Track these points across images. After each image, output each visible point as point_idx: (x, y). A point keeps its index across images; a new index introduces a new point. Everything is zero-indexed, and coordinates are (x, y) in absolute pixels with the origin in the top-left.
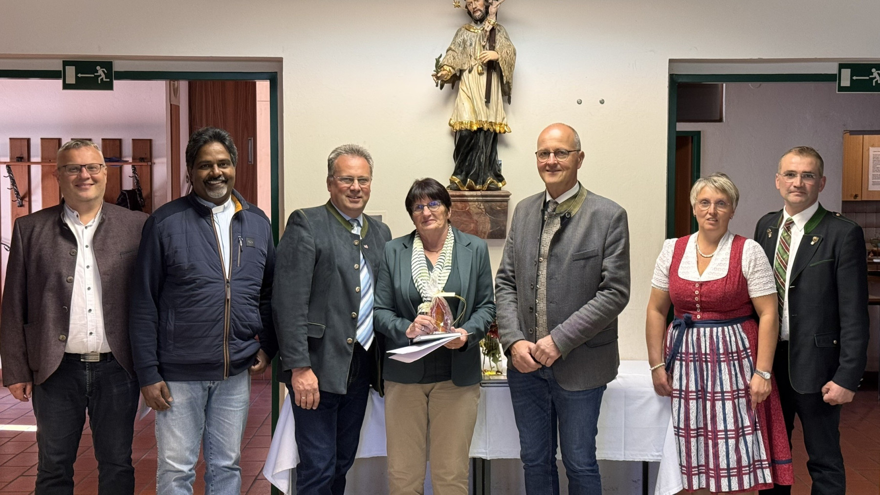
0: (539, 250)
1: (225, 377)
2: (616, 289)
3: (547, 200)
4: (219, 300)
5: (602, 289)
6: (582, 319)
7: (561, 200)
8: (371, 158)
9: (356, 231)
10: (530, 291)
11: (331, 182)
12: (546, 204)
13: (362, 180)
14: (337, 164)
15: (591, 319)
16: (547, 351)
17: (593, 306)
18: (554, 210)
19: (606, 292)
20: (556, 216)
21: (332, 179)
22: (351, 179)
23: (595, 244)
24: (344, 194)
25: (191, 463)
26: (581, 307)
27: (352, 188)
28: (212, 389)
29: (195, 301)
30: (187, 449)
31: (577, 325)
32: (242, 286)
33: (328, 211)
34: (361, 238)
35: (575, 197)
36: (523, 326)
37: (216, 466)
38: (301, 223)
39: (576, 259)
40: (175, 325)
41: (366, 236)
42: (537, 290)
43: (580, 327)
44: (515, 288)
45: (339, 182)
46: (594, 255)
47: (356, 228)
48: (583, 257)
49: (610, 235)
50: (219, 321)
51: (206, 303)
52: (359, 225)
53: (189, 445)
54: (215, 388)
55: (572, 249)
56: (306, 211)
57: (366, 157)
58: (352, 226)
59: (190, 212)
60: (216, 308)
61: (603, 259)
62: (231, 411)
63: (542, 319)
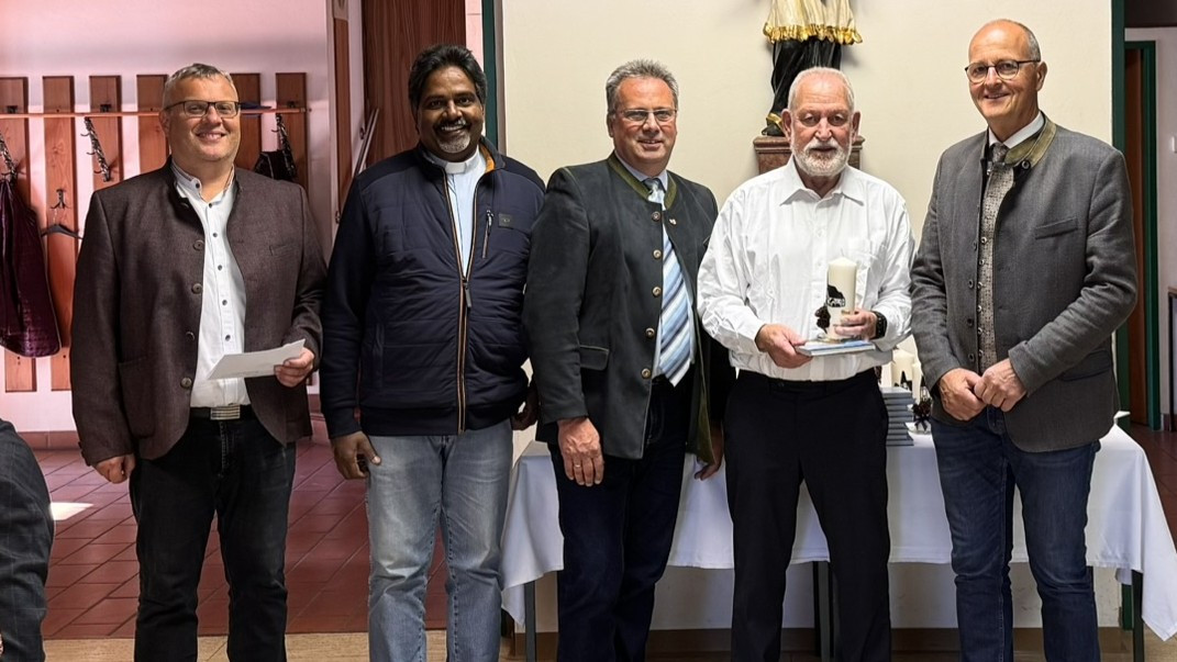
0: (981, 225)
1: (460, 430)
2: (1112, 283)
3: (991, 143)
4: (448, 310)
5: (1091, 284)
6: (1059, 333)
7: (1012, 143)
8: (673, 80)
9: (657, 196)
10: (967, 293)
11: (614, 123)
12: (989, 150)
13: (661, 113)
14: (621, 91)
15: (1075, 334)
16: (1003, 387)
17: (1077, 311)
18: (1003, 159)
19: (1096, 289)
20: (1006, 169)
21: (614, 117)
22: (644, 114)
23: (1073, 210)
24: (634, 137)
25: (415, 565)
26: (1059, 314)
27: (646, 126)
28: (447, 447)
29: (412, 310)
30: (408, 542)
31: (1052, 345)
32: (486, 288)
33: (610, 169)
34: (664, 208)
35: (1035, 137)
36: (957, 349)
37: (459, 571)
38: (567, 189)
39: (1041, 236)
40: (384, 348)
41: (674, 205)
42: (978, 290)
43: (1058, 348)
44: (942, 289)
45: (624, 119)
46: (1070, 228)
47: (656, 193)
48: (1052, 233)
49: (1098, 194)
50: (449, 341)
51: (426, 314)
52: (661, 186)
53: (411, 536)
54: (451, 447)
55: (1033, 219)
56: (574, 169)
57: (667, 79)
58: (649, 189)
59: (412, 172)
60: (444, 321)
61: (1087, 235)
62: (479, 483)
63: (989, 338)
